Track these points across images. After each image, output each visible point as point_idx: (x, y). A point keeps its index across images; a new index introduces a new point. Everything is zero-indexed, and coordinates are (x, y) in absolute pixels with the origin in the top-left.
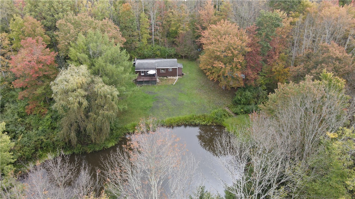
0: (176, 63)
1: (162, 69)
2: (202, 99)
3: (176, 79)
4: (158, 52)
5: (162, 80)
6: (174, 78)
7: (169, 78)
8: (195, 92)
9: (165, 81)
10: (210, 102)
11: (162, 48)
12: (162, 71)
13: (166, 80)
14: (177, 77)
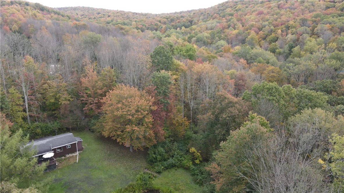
0: (73, 137)
1: (58, 148)
2: (117, 168)
3: (77, 155)
4: (39, 131)
5: (61, 161)
6: (74, 154)
7: (68, 156)
8: (106, 163)
9: (65, 161)
10: (127, 169)
11: (42, 124)
12: (58, 150)
13: (65, 159)
14: (78, 153)
